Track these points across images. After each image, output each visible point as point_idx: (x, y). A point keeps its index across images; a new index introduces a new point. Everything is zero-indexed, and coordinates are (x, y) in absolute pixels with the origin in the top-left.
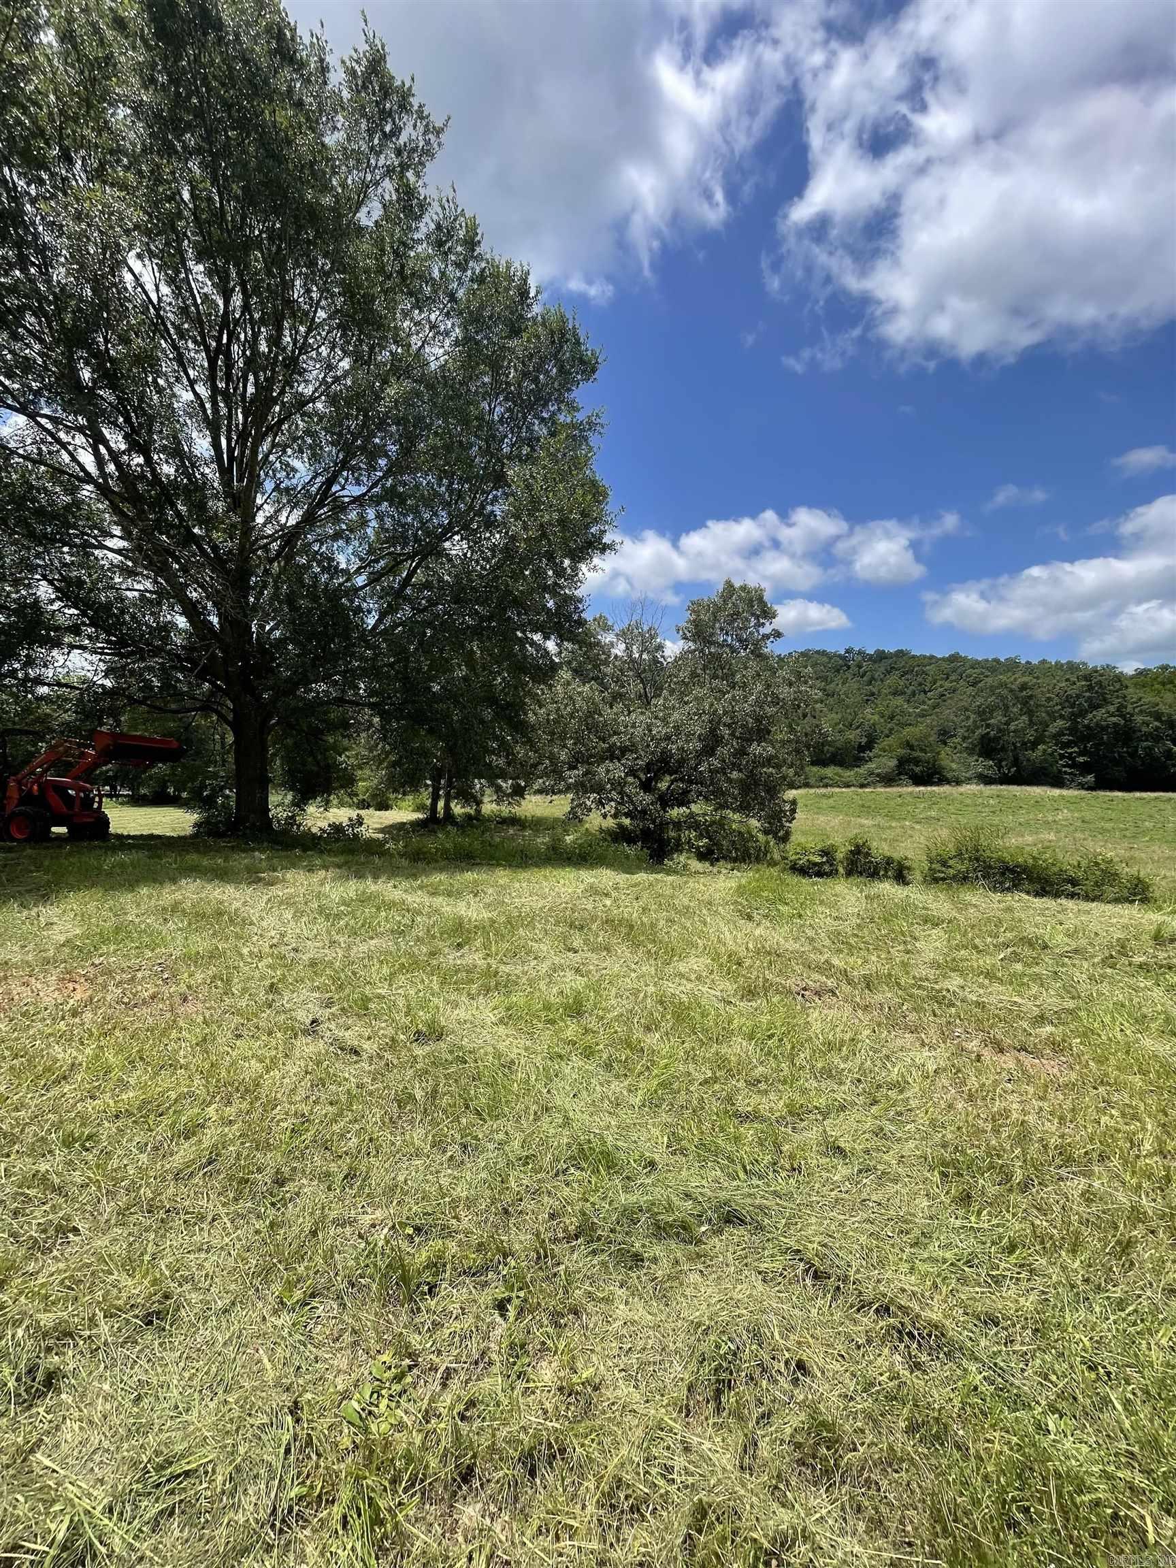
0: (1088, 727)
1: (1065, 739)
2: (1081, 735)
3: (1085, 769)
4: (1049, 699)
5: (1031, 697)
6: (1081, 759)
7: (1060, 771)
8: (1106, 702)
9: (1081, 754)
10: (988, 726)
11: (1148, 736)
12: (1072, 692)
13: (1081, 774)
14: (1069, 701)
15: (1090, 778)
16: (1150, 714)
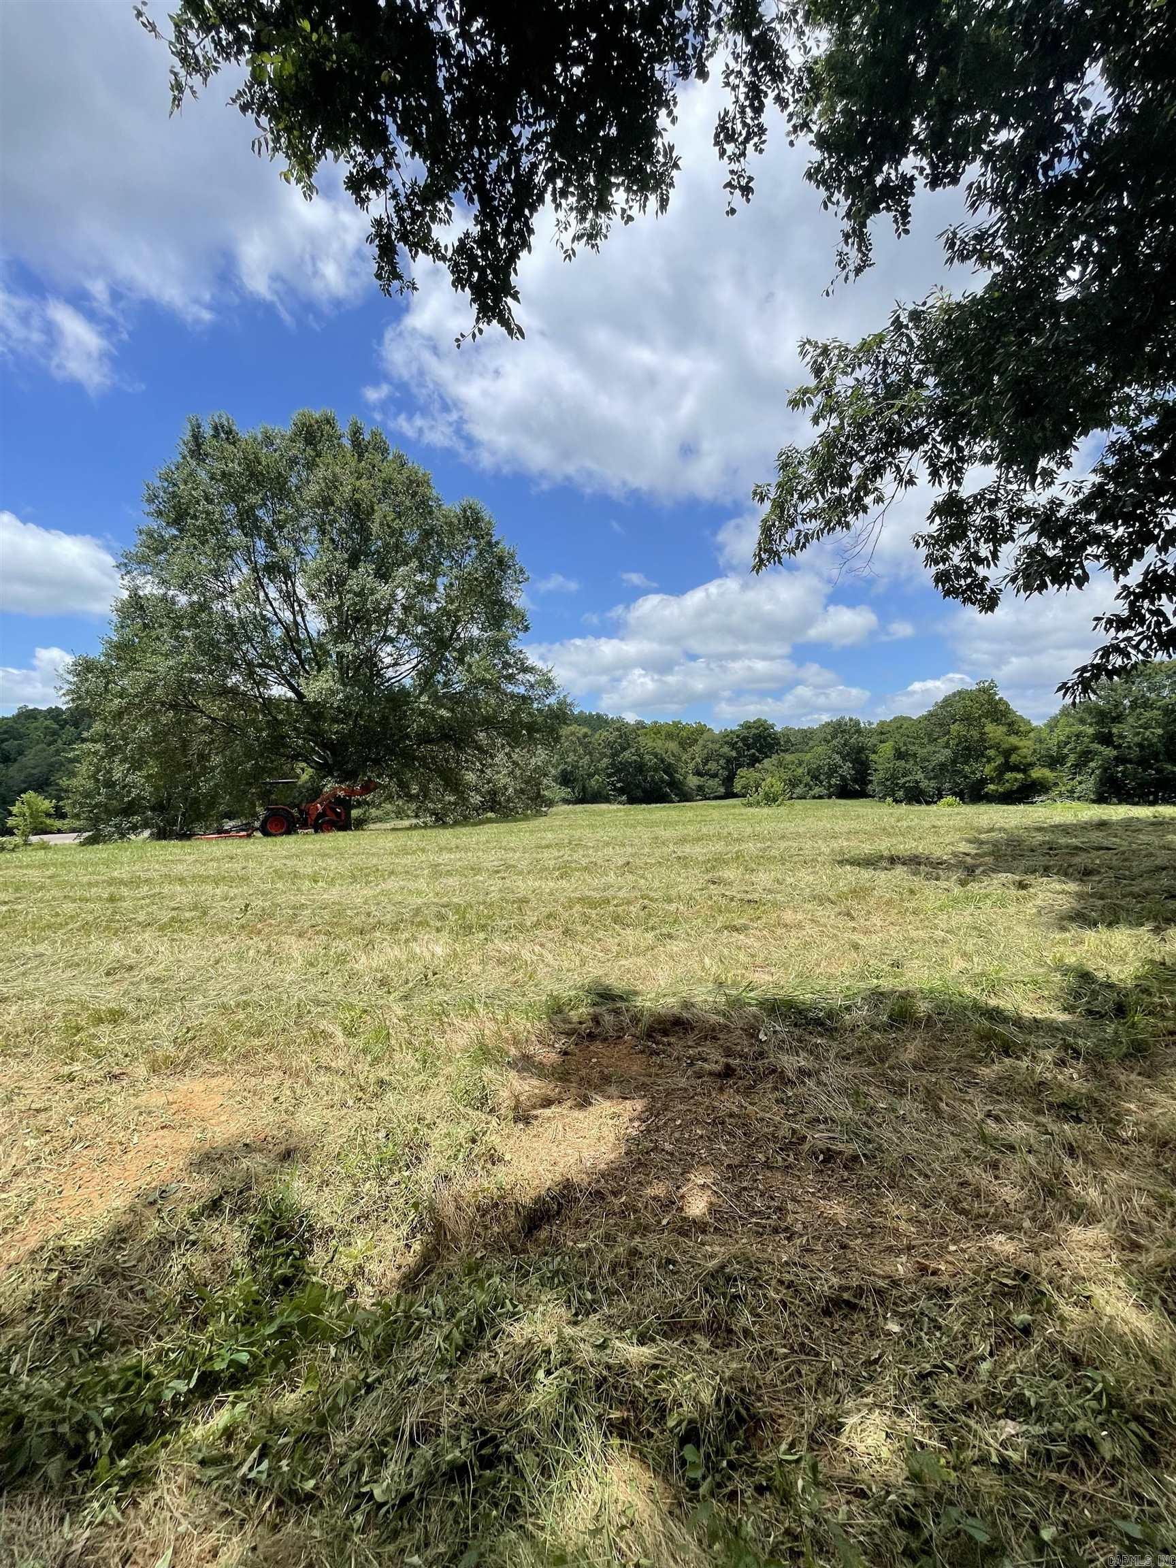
0: (620, 763)
1: (609, 771)
2: (619, 769)
3: (621, 791)
4: (600, 744)
5: (590, 742)
6: (619, 785)
8: (629, 746)
9: (618, 781)
10: (565, 763)
11: (651, 769)
12: (611, 738)
14: (609, 745)
15: (624, 798)
16: (652, 754)
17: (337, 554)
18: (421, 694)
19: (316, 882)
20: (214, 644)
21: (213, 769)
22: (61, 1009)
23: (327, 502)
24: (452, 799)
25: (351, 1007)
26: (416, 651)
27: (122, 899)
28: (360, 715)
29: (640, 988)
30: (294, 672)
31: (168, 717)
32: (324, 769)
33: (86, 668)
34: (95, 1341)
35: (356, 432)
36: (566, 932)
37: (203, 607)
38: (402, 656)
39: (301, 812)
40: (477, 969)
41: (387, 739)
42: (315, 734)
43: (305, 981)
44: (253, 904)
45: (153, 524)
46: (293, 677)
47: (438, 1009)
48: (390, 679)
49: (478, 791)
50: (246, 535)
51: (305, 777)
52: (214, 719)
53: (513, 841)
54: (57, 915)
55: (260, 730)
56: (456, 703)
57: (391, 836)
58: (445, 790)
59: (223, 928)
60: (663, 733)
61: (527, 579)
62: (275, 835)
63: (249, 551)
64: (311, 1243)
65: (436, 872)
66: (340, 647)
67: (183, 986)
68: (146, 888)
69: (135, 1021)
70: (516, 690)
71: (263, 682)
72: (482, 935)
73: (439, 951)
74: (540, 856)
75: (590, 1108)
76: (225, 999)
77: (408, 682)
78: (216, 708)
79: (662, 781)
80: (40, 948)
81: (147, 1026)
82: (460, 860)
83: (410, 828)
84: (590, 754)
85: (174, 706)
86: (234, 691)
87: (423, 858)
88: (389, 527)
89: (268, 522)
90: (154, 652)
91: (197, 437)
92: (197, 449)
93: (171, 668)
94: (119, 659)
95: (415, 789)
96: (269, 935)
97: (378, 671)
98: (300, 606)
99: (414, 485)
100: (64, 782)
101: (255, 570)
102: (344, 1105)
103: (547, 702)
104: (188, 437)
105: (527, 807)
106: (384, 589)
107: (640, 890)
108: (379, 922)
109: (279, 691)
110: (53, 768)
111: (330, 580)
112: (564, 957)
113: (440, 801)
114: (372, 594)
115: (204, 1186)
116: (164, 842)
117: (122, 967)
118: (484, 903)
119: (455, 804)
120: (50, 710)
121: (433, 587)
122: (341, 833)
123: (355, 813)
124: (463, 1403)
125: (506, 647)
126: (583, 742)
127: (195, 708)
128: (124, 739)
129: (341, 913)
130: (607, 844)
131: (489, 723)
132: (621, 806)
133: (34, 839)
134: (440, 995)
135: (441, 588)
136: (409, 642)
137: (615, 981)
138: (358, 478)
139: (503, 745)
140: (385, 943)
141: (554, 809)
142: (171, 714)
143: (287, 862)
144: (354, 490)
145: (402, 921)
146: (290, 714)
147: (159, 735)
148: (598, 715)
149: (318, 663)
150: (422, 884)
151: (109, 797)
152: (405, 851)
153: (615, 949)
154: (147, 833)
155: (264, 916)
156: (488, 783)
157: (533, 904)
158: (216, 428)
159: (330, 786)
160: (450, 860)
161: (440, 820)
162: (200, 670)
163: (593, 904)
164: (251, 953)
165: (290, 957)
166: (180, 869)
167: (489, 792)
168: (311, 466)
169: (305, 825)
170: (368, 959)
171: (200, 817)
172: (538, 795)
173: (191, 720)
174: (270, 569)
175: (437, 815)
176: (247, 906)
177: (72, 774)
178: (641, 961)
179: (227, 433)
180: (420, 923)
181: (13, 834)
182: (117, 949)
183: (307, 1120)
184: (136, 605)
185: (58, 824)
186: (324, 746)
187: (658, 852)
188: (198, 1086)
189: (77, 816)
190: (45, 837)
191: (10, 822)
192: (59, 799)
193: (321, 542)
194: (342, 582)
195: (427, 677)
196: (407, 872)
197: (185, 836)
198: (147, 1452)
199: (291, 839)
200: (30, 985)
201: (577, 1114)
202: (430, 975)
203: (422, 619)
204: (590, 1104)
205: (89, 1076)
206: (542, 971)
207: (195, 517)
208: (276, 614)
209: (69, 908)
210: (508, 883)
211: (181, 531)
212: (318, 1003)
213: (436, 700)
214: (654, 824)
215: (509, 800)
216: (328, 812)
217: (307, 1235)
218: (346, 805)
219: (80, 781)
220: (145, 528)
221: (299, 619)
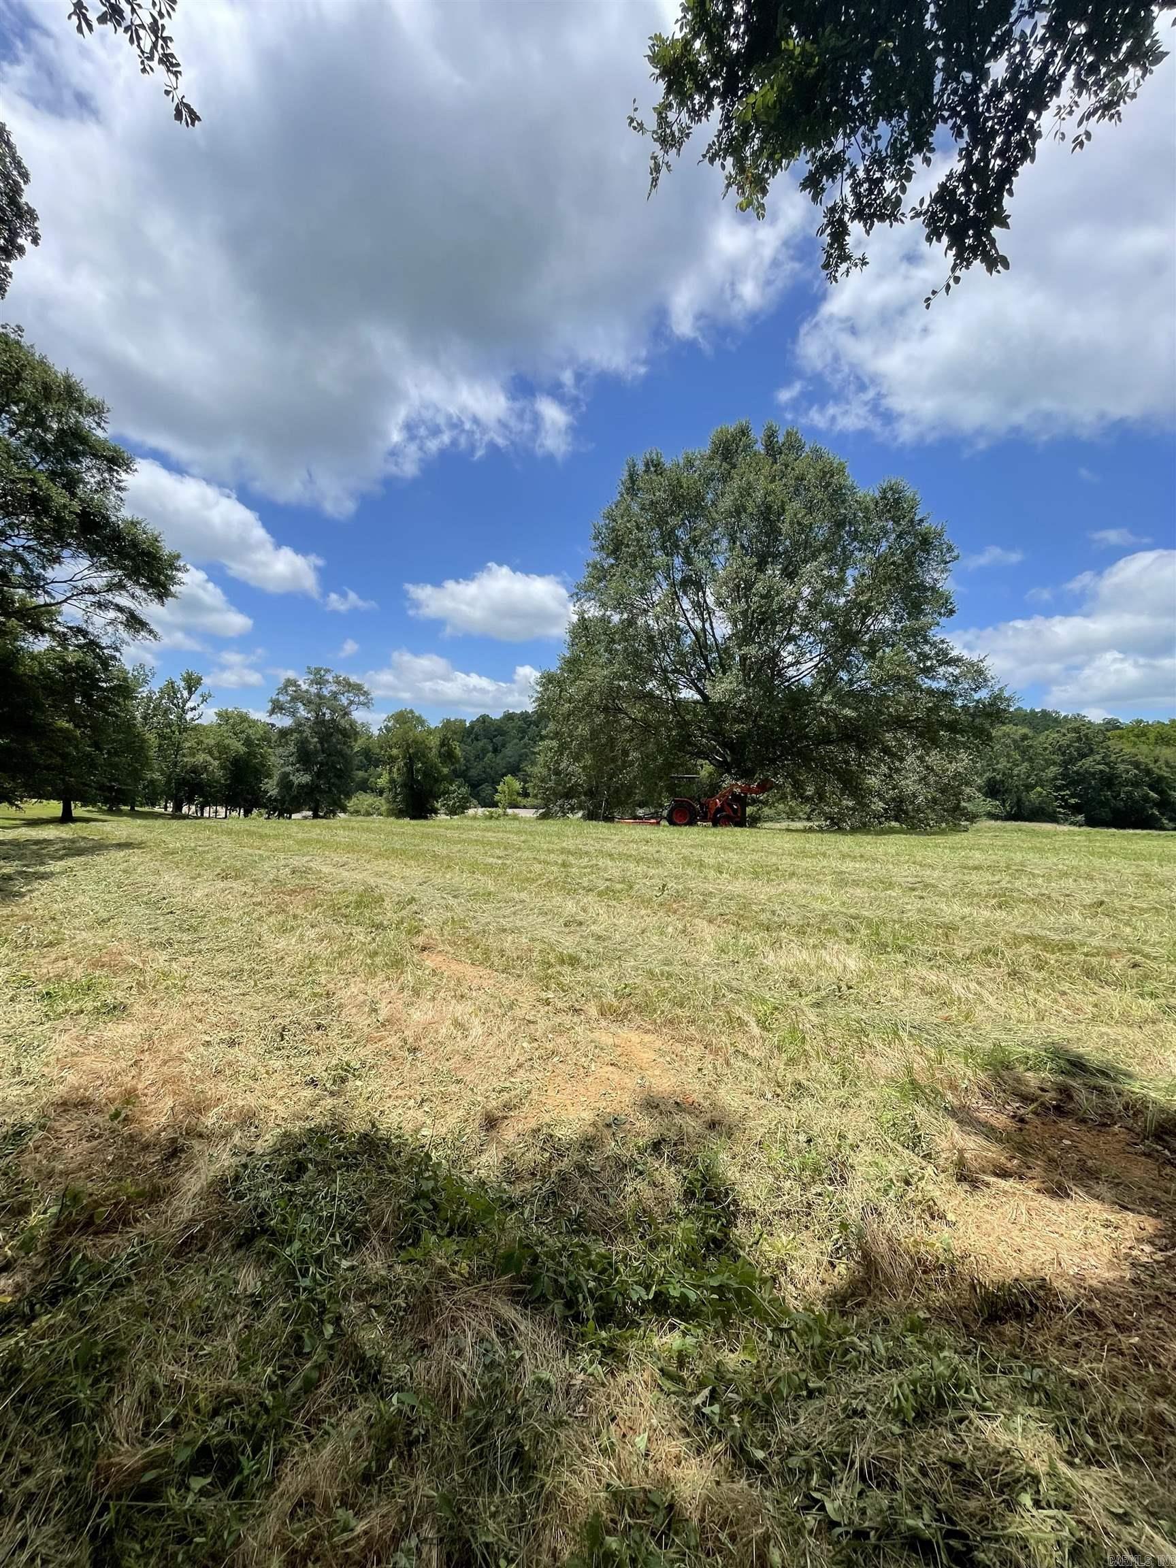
0: (1077, 773)
1: (1059, 782)
2: (1072, 780)
3: (1076, 809)
4: (1046, 749)
5: (1031, 746)
6: (1072, 801)
7: (1055, 812)
8: (1092, 752)
9: (1072, 796)
10: (994, 770)
11: (1128, 782)
12: (1064, 742)
13: (1073, 814)
14: (1060, 750)
15: (1081, 818)
16: (1131, 763)
17: (746, 559)
18: (824, 693)
19: (721, 873)
20: (637, 653)
21: (631, 764)
22: (539, 946)
23: (739, 510)
24: (851, 804)
25: (764, 1001)
26: (820, 648)
27: (571, 865)
28: (760, 714)
29: (1136, 1069)
30: (701, 676)
31: (600, 719)
32: (724, 767)
33: (549, 680)
34: (575, 1221)
35: (771, 435)
36: (1013, 974)
37: (631, 622)
38: (803, 654)
39: (702, 805)
40: (897, 993)
41: (784, 739)
42: (718, 734)
43: (718, 965)
44: (669, 886)
45: (597, 557)
46: (700, 680)
47: (855, 1025)
48: (791, 678)
49: (882, 798)
50: (667, 555)
51: (704, 773)
52: (634, 720)
53: (931, 856)
54: (531, 872)
55: (670, 730)
56: (861, 701)
57: (787, 837)
58: (843, 794)
59: (646, 902)
60: (1152, 736)
61: (956, 558)
62: (680, 825)
63: (669, 568)
64: (736, 1217)
65: (841, 881)
66: (745, 650)
67: (619, 947)
68: (586, 859)
69: (586, 968)
70: (935, 685)
71: (673, 687)
72: (900, 957)
73: (852, 964)
74: (967, 878)
75: (1068, 1201)
76: (652, 966)
77: (808, 681)
78: (637, 711)
79: (1146, 798)
80: (524, 895)
81: (594, 974)
82: (866, 870)
83: (804, 831)
84: (1031, 760)
85: (606, 709)
86: (650, 694)
87: (825, 863)
88: (799, 524)
89: (686, 538)
90: (593, 665)
91: (632, 477)
92: (632, 487)
93: (605, 677)
94: (571, 671)
95: (810, 791)
96: (683, 915)
97: (780, 671)
98: (709, 613)
99: (827, 474)
100: (529, 769)
101: (673, 585)
102: (763, 1095)
103: (976, 697)
104: (625, 476)
105: (942, 819)
106: (790, 589)
107: (1126, 940)
108: (785, 922)
109: (688, 694)
110: (522, 757)
111: (738, 586)
112: (1012, 1003)
113: (835, 804)
114: (778, 594)
115: (646, 1127)
116: (594, 822)
117: (575, 921)
118: (901, 921)
119: (853, 809)
120: (522, 713)
121: (842, 581)
122: (738, 829)
123: (749, 810)
124: (923, 1471)
125: (924, 637)
126: (1023, 748)
127: (620, 710)
128: (570, 736)
129: (745, 906)
130: (1065, 875)
131: (900, 722)
132: (1076, 829)
133: (510, 811)
134: (856, 1011)
135: (850, 581)
136: (811, 639)
137: (1089, 1048)
138: (772, 481)
139: (914, 747)
140: (792, 944)
141: (977, 825)
142: (602, 716)
143: (693, 850)
144: (767, 494)
145: (808, 925)
146: (696, 715)
147: (594, 733)
148: (1044, 712)
149: (722, 666)
150: (826, 890)
151: (558, 783)
152: (803, 854)
153: (1089, 1009)
154: (580, 814)
155: (679, 897)
156: (894, 789)
157: (964, 933)
158: (647, 465)
159: (728, 781)
160: (855, 869)
161: (836, 825)
162: (626, 678)
163: (1048, 946)
164: (670, 929)
165: (703, 940)
166: (609, 846)
167: (893, 799)
168: (726, 478)
169: (704, 819)
170: (776, 957)
171: (620, 803)
172: (957, 807)
173: (617, 721)
174: (686, 582)
175: (832, 819)
176: (664, 886)
177: (533, 763)
178: (1135, 1034)
179: (655, 466)
180: (828, 931)
181: (497, 806)
182: (570, 907)
183: (731, 1099)
184: (583, 627)
185: (524, 801)
186: (724, 745)
187: (1152, 895)
188: (635, 1037)
189: (535, 796)
190: (517, 811)
191: (497, 797)
192: (525, 782)
193: (731, 550)
194: (749, 585)
195: (827, 676)
196: (807, 876)
197: (609, 819)
198: (620, 1335)
199: (695, 829)
200: (519, 923)
201: (1046, 1200)
202: (844, 988)
203: (829, 614)
204: (1068, 1196)
205: (560, 1005)
206: (980, 1013)
207: (628, 546)
208: (689, 624)
209: (537, 868)
210: (928, 903)
211: (616, 559)
212: (731, 989)
213: (842, 698)
214: (1138, 856)
215: (918, 810)
216: (726, 807)
217: (732, 1208)
218: (742, 801)
219: (538, 770)
220: (591, 561)
221: (707, 626)
